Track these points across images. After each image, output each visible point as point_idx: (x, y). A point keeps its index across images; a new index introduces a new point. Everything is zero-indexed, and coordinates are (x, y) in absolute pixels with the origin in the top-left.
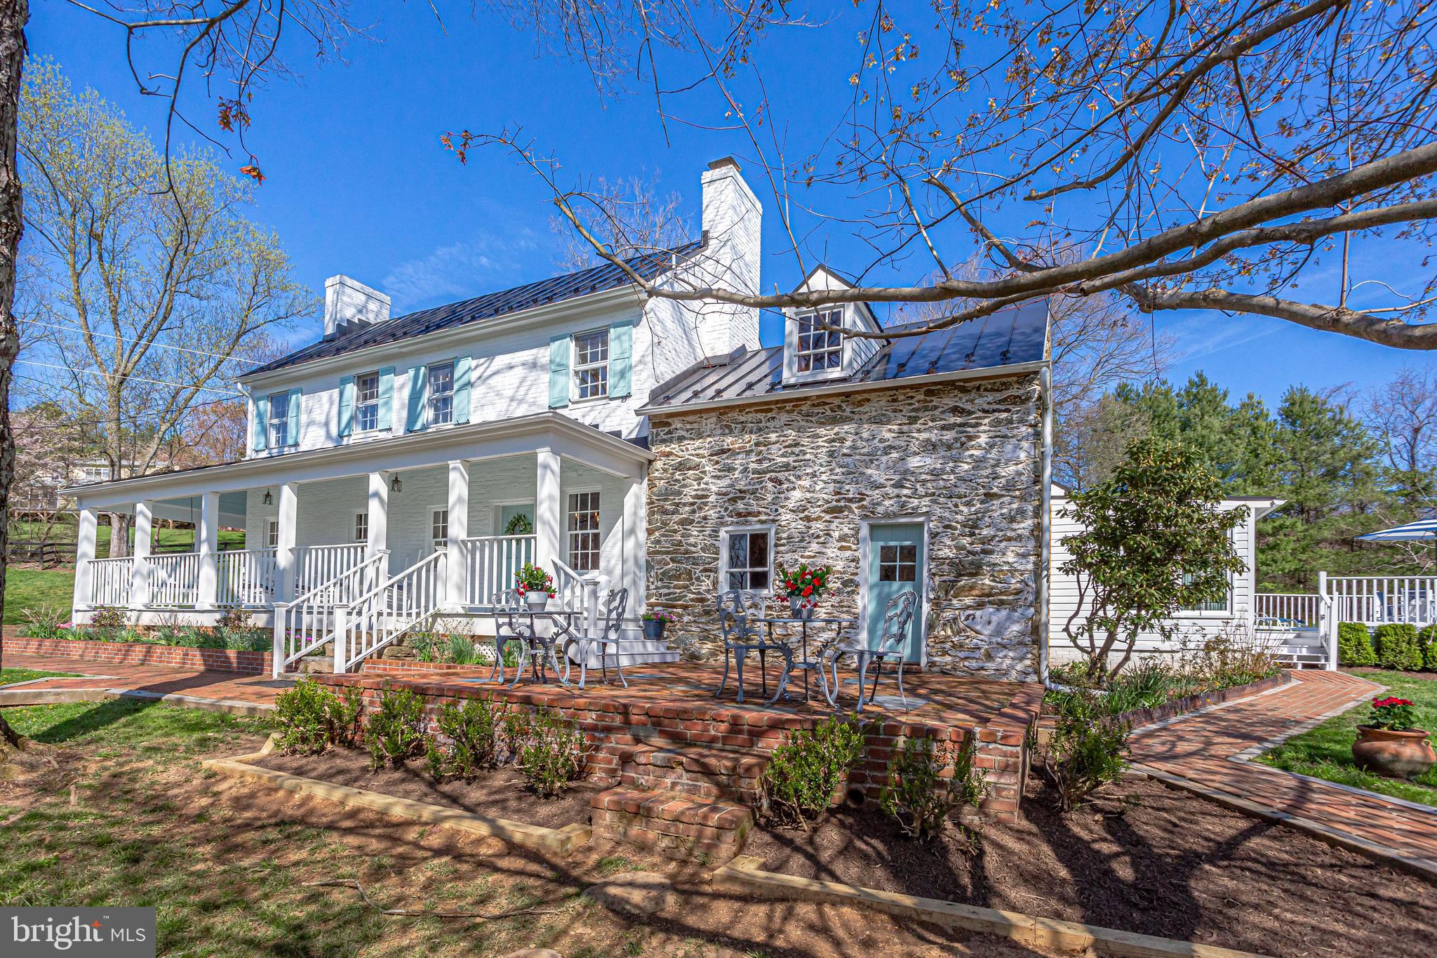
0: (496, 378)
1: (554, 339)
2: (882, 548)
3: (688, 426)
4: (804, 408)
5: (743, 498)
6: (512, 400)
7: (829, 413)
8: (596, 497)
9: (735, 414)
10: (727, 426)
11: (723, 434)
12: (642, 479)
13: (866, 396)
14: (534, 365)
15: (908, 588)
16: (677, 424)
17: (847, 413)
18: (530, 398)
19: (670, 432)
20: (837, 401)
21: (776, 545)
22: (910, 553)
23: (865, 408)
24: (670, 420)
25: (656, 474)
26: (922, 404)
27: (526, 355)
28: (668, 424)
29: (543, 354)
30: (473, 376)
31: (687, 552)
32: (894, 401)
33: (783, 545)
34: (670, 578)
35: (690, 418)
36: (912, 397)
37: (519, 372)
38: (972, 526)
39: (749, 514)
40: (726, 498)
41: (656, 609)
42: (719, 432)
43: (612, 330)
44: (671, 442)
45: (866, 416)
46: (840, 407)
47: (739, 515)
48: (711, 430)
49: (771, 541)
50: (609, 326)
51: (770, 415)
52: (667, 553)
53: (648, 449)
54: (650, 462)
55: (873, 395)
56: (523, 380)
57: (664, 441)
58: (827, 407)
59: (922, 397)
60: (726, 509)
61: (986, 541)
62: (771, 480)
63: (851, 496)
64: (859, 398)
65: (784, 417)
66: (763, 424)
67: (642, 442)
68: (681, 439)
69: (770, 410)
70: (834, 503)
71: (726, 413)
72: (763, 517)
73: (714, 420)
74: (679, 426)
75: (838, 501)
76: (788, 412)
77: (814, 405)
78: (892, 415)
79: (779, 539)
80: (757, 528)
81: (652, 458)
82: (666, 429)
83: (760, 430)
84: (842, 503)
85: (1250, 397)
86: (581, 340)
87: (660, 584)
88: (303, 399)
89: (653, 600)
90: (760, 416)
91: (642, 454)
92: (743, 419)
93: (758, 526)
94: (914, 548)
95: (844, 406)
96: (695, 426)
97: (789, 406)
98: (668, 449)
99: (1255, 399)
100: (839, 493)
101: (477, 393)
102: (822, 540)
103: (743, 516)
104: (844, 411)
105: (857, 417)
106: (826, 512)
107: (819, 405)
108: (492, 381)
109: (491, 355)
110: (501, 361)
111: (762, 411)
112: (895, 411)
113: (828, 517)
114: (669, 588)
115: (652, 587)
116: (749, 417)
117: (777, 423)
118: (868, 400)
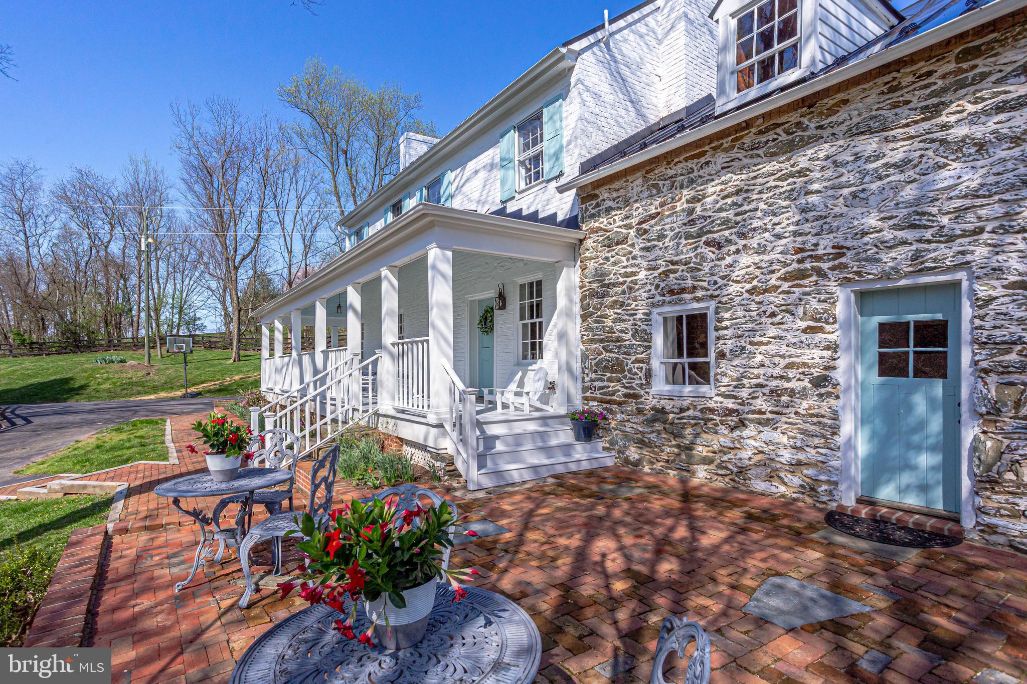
0: (468, 185)
1: (502, 136)
2: (881, 325)
3: (615, 195)
4: (747, 140)
5: (675, 272)
7: (784, 137)
8: (539, 283)
9: (661, 170)
10: (656, 186)
11: (651, 196)
12: (575, 261)
13: (840, 96)
14: (492, 166)
15: (938, 388)
16: (604, 194)
17: (811, 132)
19: (598, 205)
20: (794, 117)
21: (717, 329)
22: (934, 332)
23: (842, 114)
24: (597, 192)
25: (587, 254)
26: (951, 79)
27: (485, 158)
28: (596, 196)
29: (496, 153)
30: (453, 188)
31: (619, 340)
32: (892, 90)
33: (726, 328)
34: (605, 369)
35: (615, 185)
36: (929, 74)
39: (683, 290)
40: (656, 273)
41: (591, 403)
42: (646, 194)
43: (545, 110)
44: (599, 216)
45: (844, 128)
46: (798, 124)
47: (672, 292)
48: (638, 194)
49: (711, 323)
50: (542, 107)
51: (703, 160)
52: (601, 341)
53: (579, 228)
54: (581, 241)
55: (854, 91)
56: (485, 182)
57: (592, 216)
58: (779, 130)
59: (952, 66)
60: (657, 286)
62: (707, 244)
63: (820, 252)
64: (829, 102)
65: (721, 159)
66: (696, 174)
67: (572, 223)
68: (608, 210)
69: (703, 154)
70: (795, 265)
71: (652, 170)
72: (699, 294)
73: (639, 181)
74: (606, 195)
75: (800, 261)
76: (726, 150)
77: (761, 133)
78: (888, 114)
79: (720, 320)
80: (695, 307)
81: (582, 237)
82: (594, 202)
83: (692, 181)
84: (808, 265)
86: (521, 128)
87: (594, 376)
89: (588, 394)
90: (691, 164)
91: (573, 235)
92: (671, 172)
93: (696, 305)
94: (944, 324)
95: (806, 121)
96: (622, 191)
97: (726, 142)
98: (597, 224)
100: (802, 250)
102: (777, 319)
103: (676, 292)
104: (807, 128)
105: (826, 133)
106: (784, 279)
107: (768, 130)
109: (463, 164)
110: (470, 167)
111: (693, 157)
112: (895, 106)
113: (785, 286)
114: (603, 381)
115: (587, 379)
116: (678, 169)
117: (712, 169)
118: (846, 102)
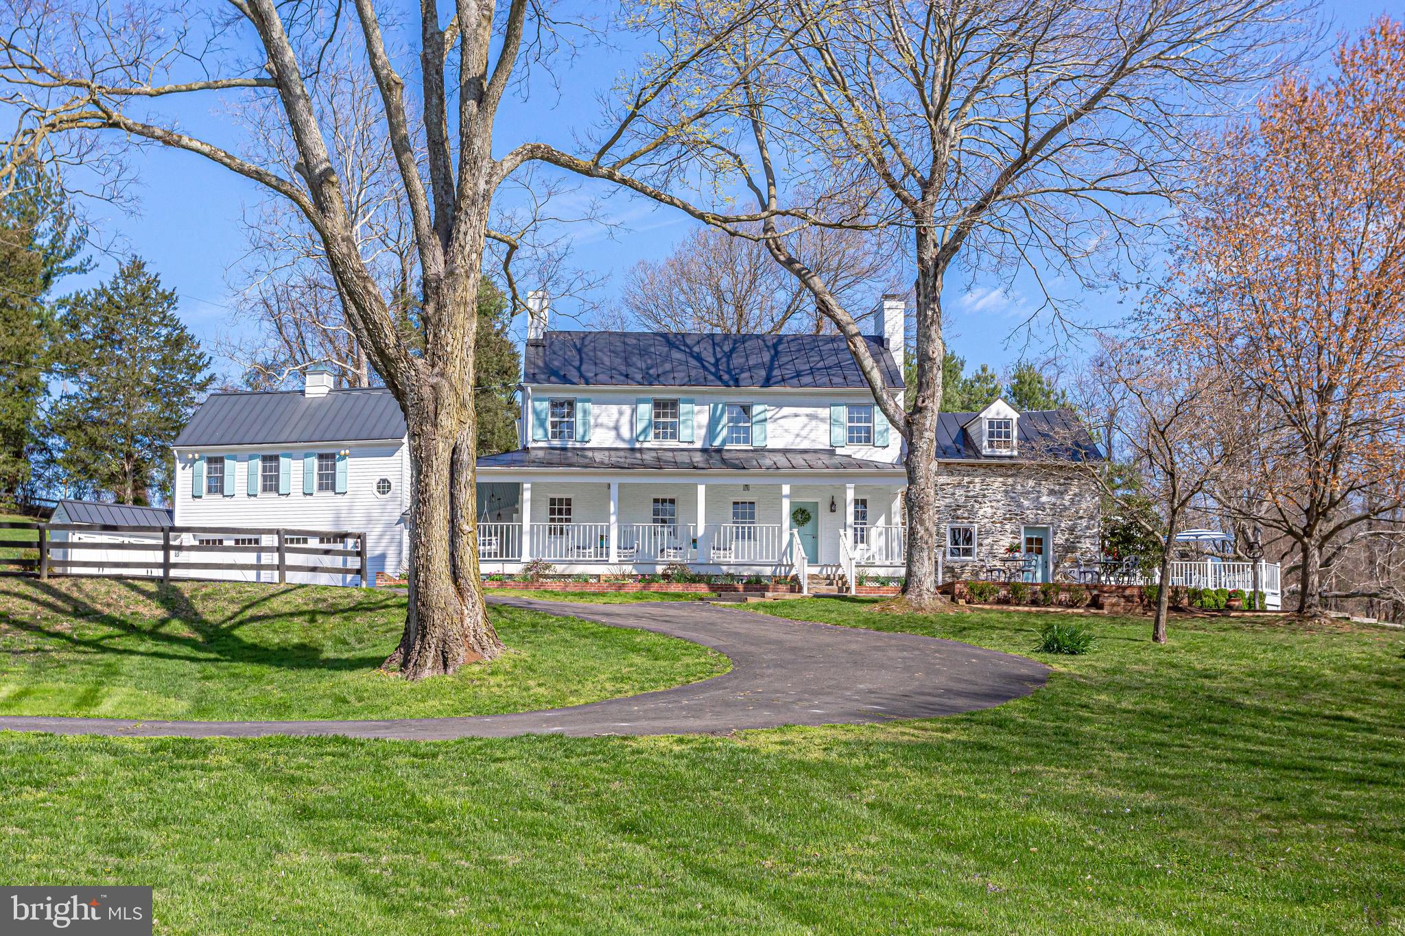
0: (784, 419)
1: (830, 405)
4: (992, 467)
5: (960, 510)
6: (798, 435)
7: (1005, 471)
9: (954, 466)
10: (950, 471)
14: (815, 417)
17: (1014, 472)
18: (812, 436)
22: (1039, 541)
23: (1022, 471)
29: (824, 412)
30: (769, 415)
37: (804, 420)
38: (1072, 530)
39: (963, 518)
40: (950, 509)
42: (946, 474)
43: (875, 407)
45: (1023, 475)
46: (1010, 469)
47: (957, 518)
49: (975, 532)
50: (873, 404)
51: (974, 468)
56: (805, 426)
58: (1004, 468)
60: (950, 515)
61: (1076, 537)
62: (975, 501)
63: (1016, 512)
65: (982, 470)
66: (971, 472)
69: (974, 466)
72: (971, 520)
76: (984, 468)
79: (980, 532)
83: (969, 475)
85: (984, 369)
86: (850, 408)
88: (594, 409)
90: (969, 468)
93: (968, 524)
94: (1041, 539)
95: (1012, 468)
99: (989, 371)
100: (1010, 511)
101: (770, 426)
102: (1002, 533)
103: (960, 519)
104: (1012, 471)
105: (1019, 474)
106: (1004, 519)
108: (780, 421)
109: (780, 405)
110: (786, 411)
111: (970, 466)
112: (1036, 473)
113: (1005, 522)
117: (978, 473)
